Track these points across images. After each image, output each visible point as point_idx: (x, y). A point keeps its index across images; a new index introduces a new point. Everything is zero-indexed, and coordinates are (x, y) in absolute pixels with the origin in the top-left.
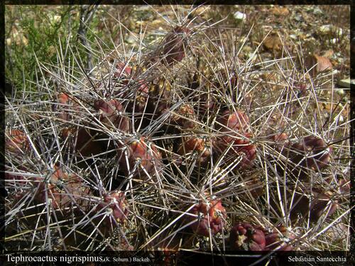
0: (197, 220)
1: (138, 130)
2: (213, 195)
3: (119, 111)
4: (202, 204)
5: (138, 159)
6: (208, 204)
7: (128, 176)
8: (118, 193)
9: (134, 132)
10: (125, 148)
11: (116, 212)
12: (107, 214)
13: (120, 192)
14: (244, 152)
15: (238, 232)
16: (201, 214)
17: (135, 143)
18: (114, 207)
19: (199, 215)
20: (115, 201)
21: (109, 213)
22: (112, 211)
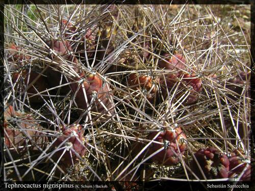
0: (163, 148)
1: (92, 65)
2: (175, 123)
3: (70, 51)
4: (167, 132)
5: (95, 92)
6: (173, 131)
7: (86, 108)
8: (77, 126)
9: (89, 66)
10: (82, 81)
11: (76, 146)
12: (67, 148)
13: (78, 125)
14: (192, 85)
15: (205, 157)
16: (167, 142)
17: (91, 75)
18: (74, 140)
19: (165, 143)
20: (75, 134)
21: (69, 147)
22: (72, 145)
